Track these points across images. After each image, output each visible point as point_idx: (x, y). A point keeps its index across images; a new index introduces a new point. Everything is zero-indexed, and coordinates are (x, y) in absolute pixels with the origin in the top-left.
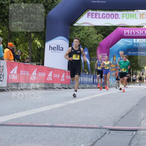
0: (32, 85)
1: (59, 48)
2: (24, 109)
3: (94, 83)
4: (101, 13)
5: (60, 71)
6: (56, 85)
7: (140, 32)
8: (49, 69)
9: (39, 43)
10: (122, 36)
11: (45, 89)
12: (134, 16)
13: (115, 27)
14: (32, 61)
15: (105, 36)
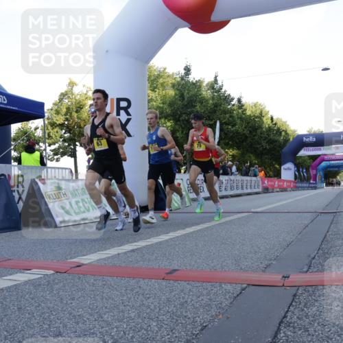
0: (275, 190)
1: (289, 169)
2: (272, 203)
3: (309, 187)
4: (311, 148)
5: (290, 182)
6: (289, 189)
7: (333, 157)
8: (284, 181)
9: (278, 167)
10: (324, 160)
11: (281, 191)
12: (330, 149)
13: (319, 155)
14: (275, 176)
15: (314, 161)
